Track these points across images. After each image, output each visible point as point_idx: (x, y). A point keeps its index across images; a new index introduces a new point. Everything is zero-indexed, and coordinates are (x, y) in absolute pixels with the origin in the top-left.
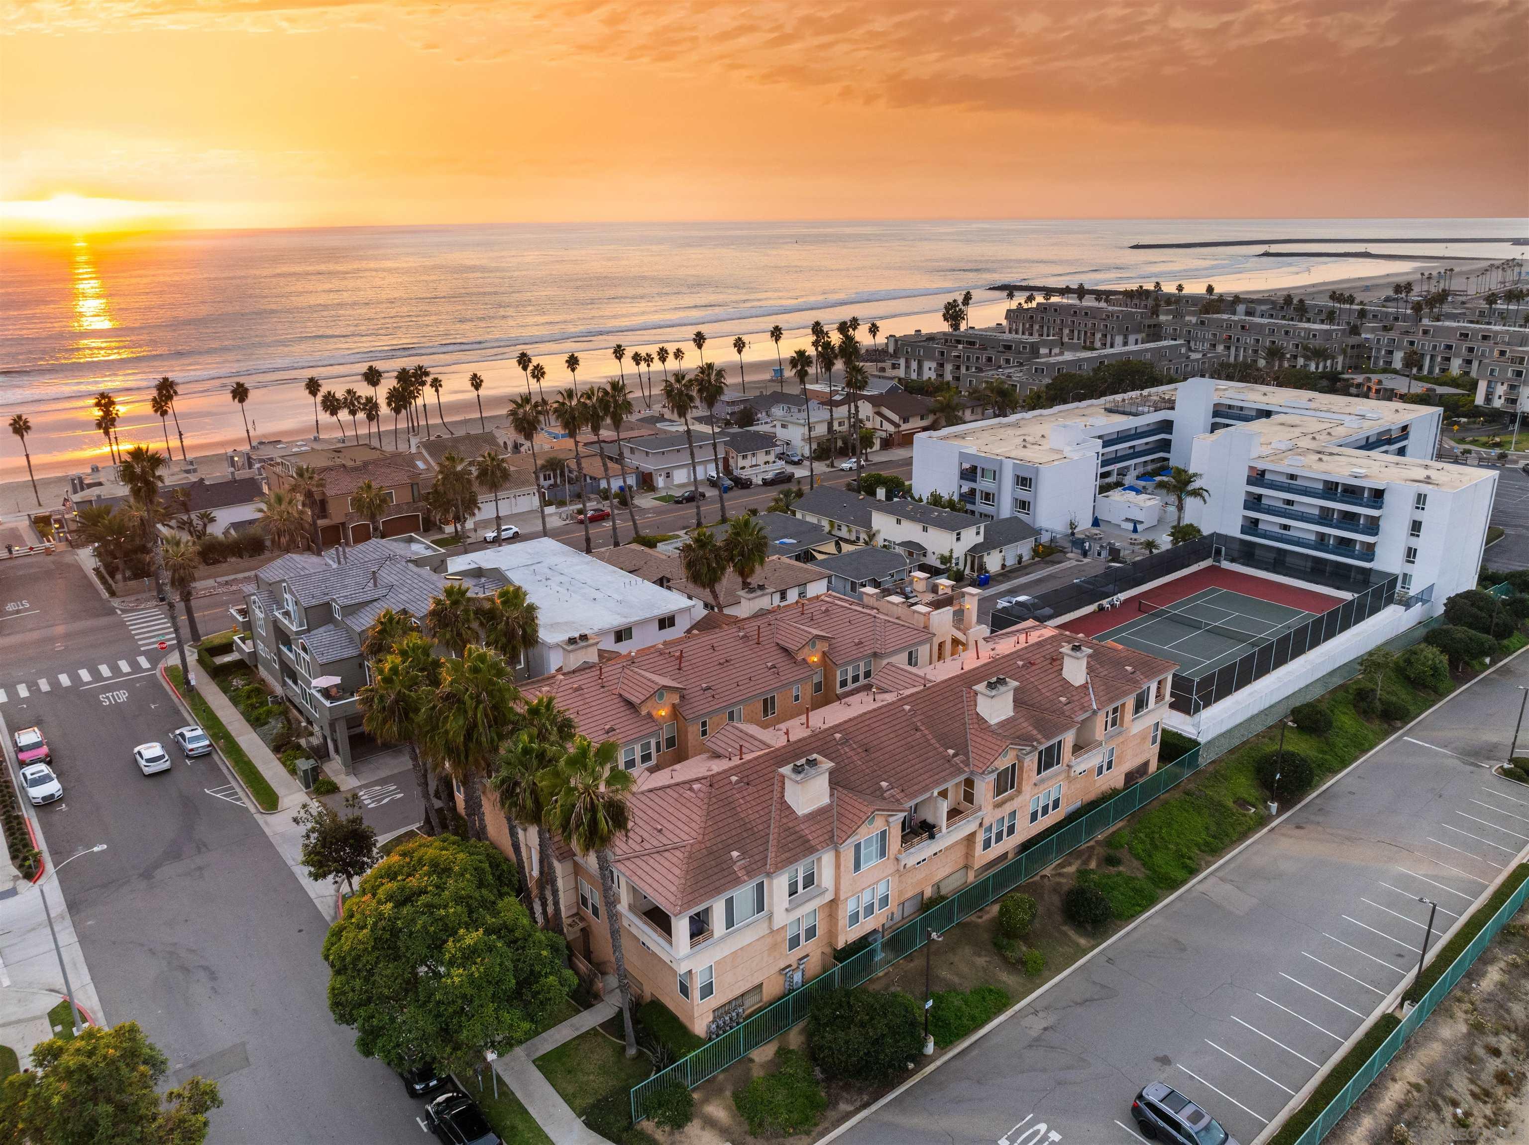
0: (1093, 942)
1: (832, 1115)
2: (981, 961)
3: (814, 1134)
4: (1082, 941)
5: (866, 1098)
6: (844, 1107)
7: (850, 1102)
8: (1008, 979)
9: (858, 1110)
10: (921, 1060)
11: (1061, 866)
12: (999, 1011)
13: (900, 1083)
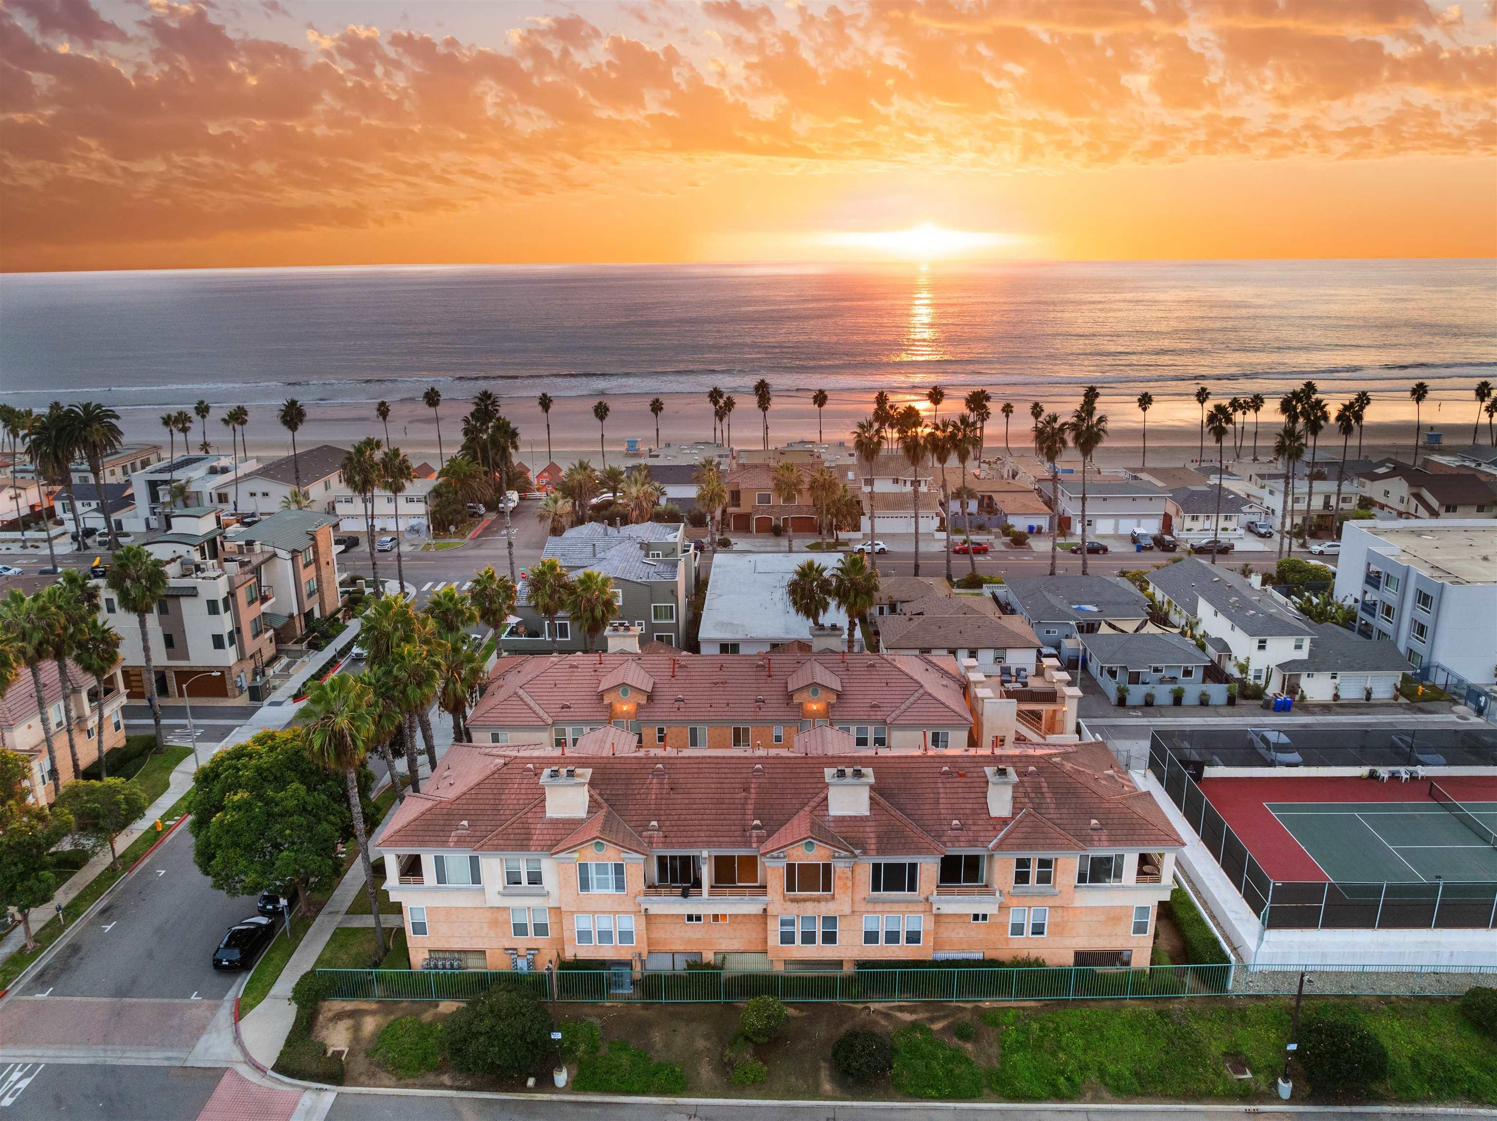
0: (838, 1094)
1: (431, 1078)
2: (701, 1044)
3: (402, 1082)
4: (827, 1087)
5: (468, 1083)
6: (446, 1079)
7: (454, 1078)
8: (706, 1072)
9: (451, 1088)
10: (546, 1082)
11: (901, 1009)
12: (662, 1092)
13: (507, 1091)
